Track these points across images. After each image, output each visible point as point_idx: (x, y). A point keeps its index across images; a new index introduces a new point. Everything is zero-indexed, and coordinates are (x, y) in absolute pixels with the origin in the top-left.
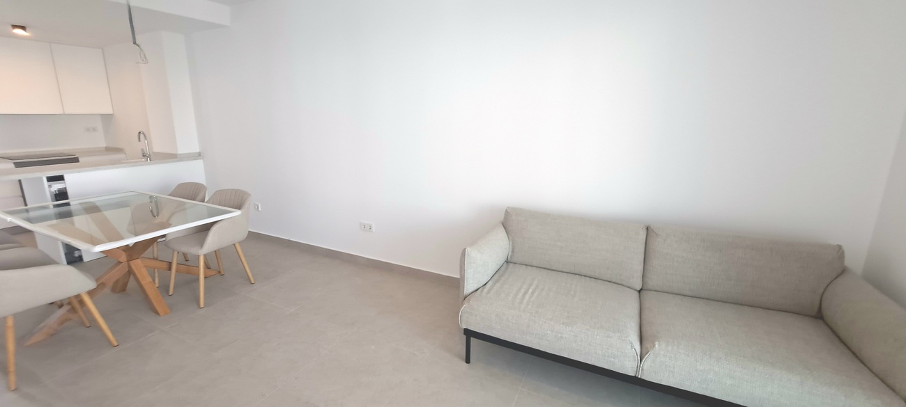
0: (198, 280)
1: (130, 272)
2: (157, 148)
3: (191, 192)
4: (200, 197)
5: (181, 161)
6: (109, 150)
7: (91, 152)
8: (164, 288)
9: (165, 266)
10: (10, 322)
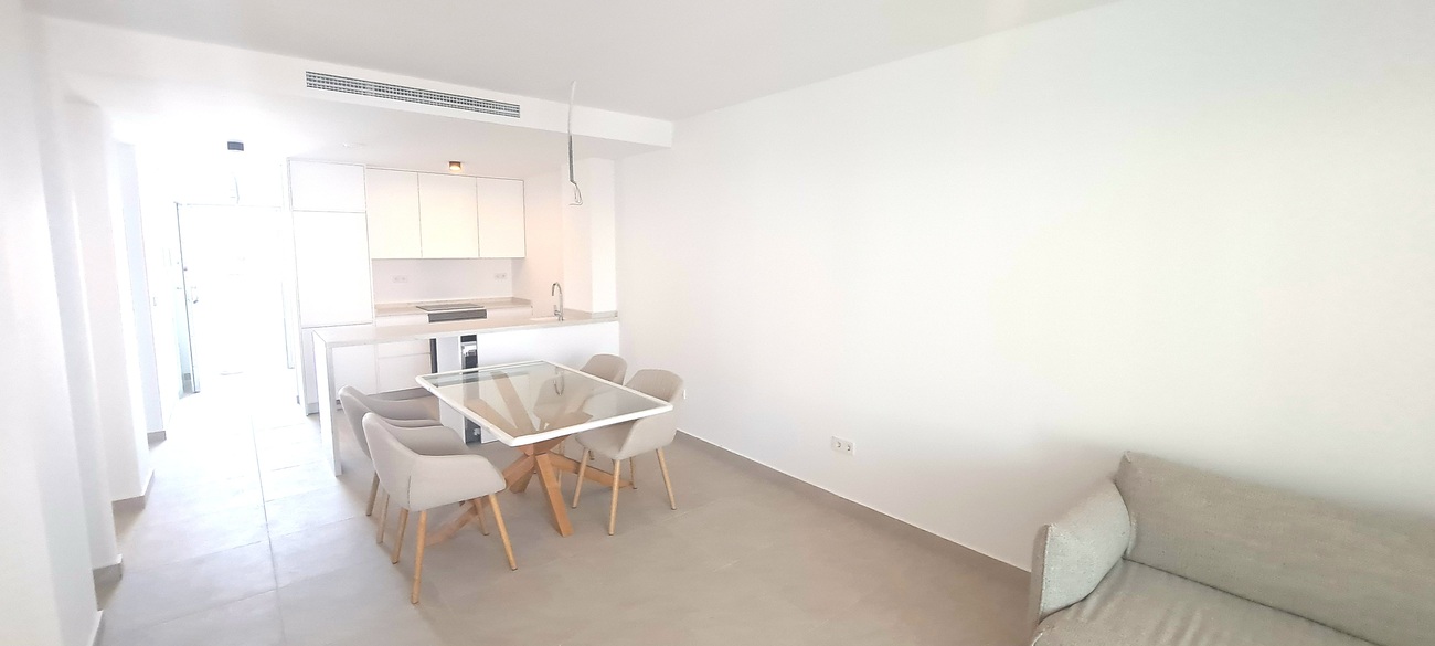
0: (611, 489)
1: (535, 469)
2: (570, 303)
3: (607, 368)
4: (617, 378)
5: (596, 322)
6: (516, 302)
7: (499, 304)
8: (568, 497)
9: (572, 466)
10: (423, 518)
